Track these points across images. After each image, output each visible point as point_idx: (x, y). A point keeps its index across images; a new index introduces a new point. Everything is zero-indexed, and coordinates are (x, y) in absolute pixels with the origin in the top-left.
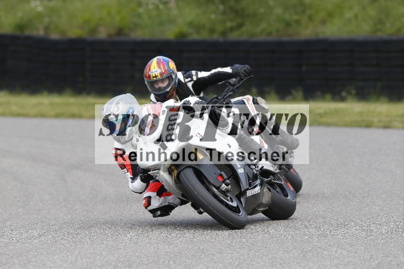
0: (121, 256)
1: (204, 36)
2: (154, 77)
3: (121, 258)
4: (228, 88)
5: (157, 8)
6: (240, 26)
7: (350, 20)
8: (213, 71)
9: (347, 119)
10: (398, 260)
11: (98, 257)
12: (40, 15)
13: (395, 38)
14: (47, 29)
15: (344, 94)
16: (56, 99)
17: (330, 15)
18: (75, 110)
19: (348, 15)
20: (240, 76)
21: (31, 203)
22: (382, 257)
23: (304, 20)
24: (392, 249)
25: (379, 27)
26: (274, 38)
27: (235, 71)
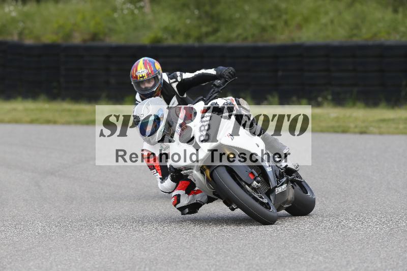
0: (96, 263)
1: (179, 41)
2: (141, 77)
3: (97, 264)
4: (213, 90)
5: (132, 13)
6: (216, 31)
7: (326, 25)
8: (198, 72)
9: (323, 124)
10: (374, 266)
11: (73, 264)
12: (14, 21)
13: (371, 43)
14: (21, 34)
15: (320, 99)
16: (30, 105)
17: (306, 20)
18: (50, 116)
19: (324, 20)
20: (225, 78)
21: (6, 210)
22: (358, 263)
23: (280, 25)
24: (369, 255)
25: (355, 32)
26: (249, 43)
27: (219, 73)
